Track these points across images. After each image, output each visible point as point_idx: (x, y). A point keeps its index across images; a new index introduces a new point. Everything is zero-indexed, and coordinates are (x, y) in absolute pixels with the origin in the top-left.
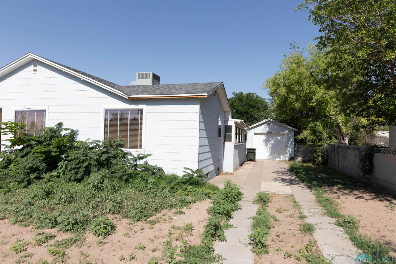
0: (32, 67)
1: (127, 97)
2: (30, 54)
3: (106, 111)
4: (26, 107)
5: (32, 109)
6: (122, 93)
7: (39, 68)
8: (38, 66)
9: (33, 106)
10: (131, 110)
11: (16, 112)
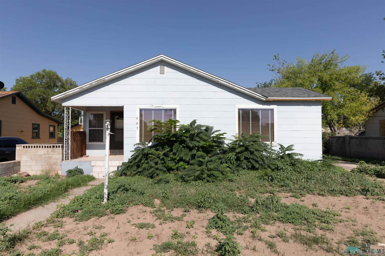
0: (158, 68)
1: (264, 98)
2: (162, 55)
3: (239, 110)
4: (154, 105)
5: (161, 108)
6: (260, 95)
7: (166, 69)
8: (165, 67)
9: (162, 105)
10: (262, 110)
11: (141, 110)
